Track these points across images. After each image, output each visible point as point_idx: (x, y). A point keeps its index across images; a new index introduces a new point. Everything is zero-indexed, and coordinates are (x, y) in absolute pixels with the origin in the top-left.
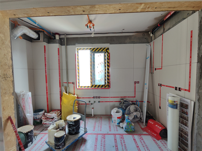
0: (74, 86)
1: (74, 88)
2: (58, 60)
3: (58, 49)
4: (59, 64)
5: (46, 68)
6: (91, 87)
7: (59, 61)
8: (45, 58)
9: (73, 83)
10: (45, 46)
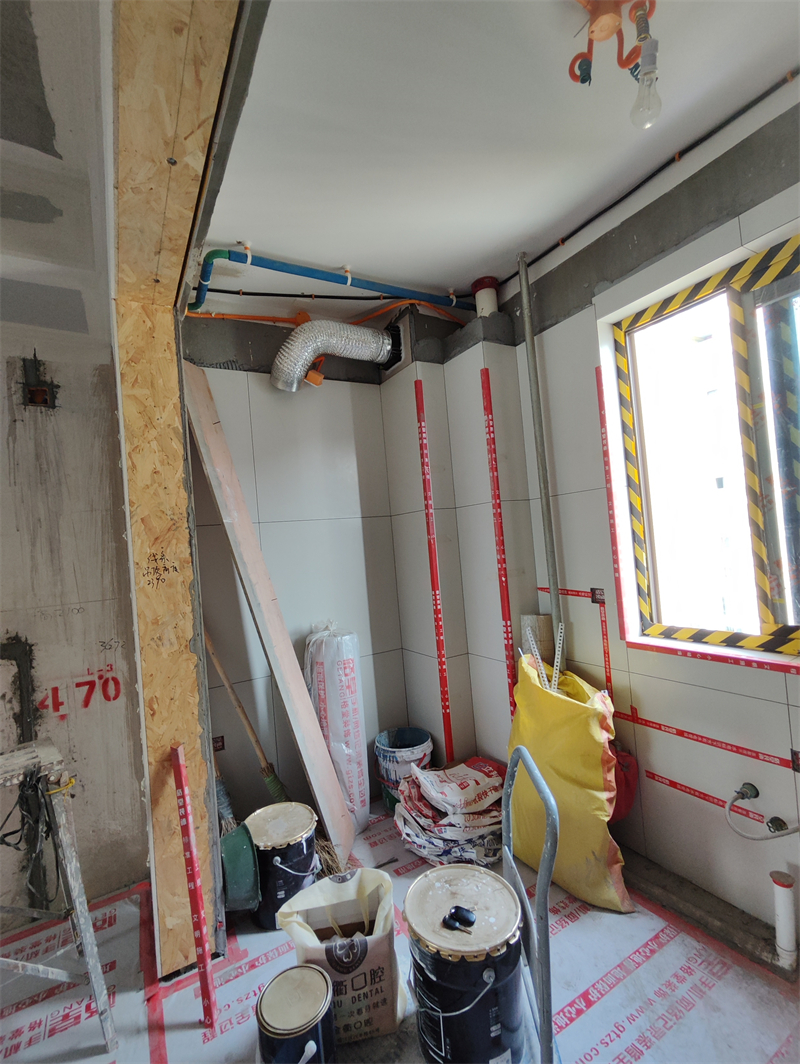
0: (604, 622)
1: (605, 634)
2: (485, 448)
3: (485, 373)
4: (494, 469)
5: (427, 507)
6: (769, 647)
7: (493, 451)
8: (422, 447)
9: (595, 596)
10: (418, 384)
